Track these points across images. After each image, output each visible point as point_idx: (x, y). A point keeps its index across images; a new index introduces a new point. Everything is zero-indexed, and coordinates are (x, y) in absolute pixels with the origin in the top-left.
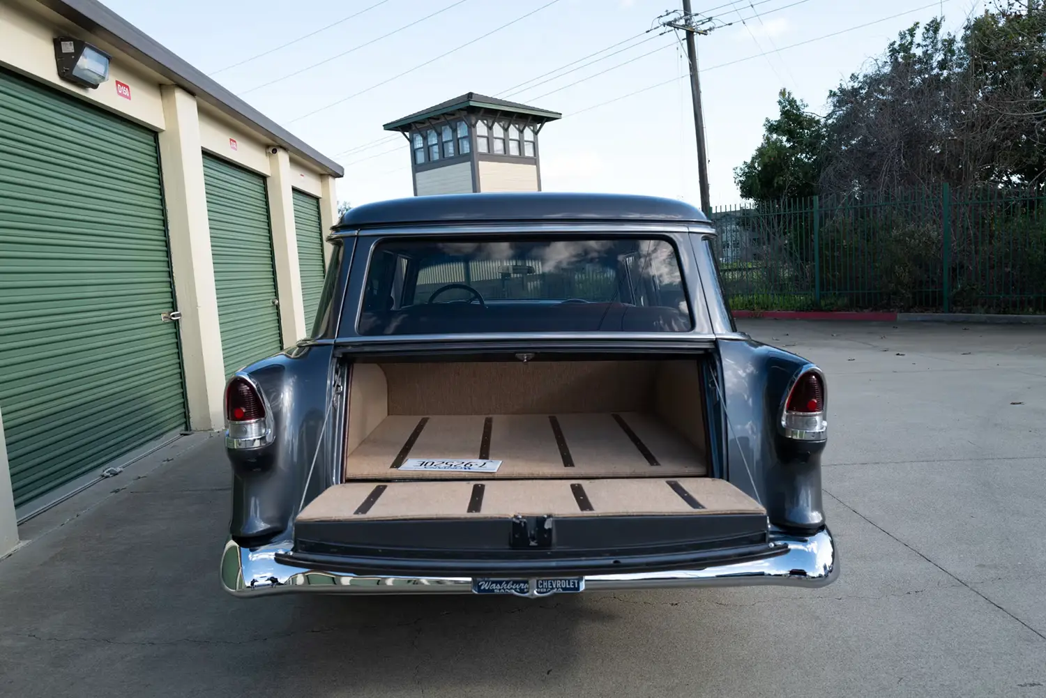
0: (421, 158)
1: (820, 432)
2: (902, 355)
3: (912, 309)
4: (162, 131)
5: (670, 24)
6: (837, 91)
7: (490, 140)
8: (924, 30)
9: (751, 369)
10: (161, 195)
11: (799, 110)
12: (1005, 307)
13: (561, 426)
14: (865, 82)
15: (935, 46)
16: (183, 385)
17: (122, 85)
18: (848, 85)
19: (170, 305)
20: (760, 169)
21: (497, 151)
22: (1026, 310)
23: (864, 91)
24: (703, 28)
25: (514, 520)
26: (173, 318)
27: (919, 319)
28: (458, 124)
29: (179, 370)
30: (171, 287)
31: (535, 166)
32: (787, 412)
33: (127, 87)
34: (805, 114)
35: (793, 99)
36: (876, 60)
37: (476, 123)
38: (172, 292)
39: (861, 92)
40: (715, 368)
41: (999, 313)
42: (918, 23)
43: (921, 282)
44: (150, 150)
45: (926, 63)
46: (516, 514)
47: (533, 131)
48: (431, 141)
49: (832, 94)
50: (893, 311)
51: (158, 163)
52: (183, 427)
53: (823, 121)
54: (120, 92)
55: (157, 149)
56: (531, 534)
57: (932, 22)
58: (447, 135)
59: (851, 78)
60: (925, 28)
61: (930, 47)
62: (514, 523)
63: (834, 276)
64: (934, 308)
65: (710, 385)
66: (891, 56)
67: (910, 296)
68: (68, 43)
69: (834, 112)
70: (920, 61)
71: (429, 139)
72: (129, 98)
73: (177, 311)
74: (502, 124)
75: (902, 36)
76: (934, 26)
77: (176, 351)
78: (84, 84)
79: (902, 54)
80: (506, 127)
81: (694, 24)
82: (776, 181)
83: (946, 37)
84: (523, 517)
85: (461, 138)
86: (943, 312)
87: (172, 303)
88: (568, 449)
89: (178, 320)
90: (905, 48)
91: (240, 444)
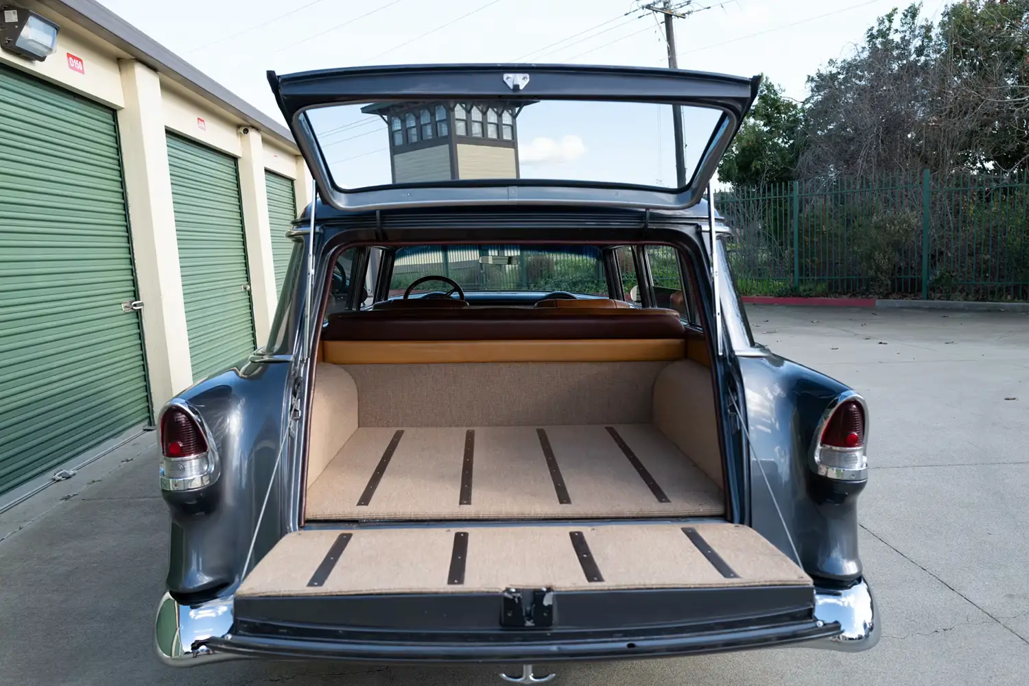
0: (399, 140)
1: (860, 471)
2: (884, 343)
3: (890, 296)
4: (121, 108)
5: (648, 7)
6: (815, 76)
7: (468, 123)
8: (902, 16)
9: (778, 391)
10: (121, 177)
11: (776, 94)
12: (984, 294)
13: (551, 445)
14: (842, 68)
15: (913, 31)
16: (146, 378)
17: (74, 58)
18: (826, 70)
19: (132, 294)
20: (738, 152)
21: (476, 134)
22: (1003, 298)
23: (841, 77)
24: (681, 11)
25: (506, 594)
26: (134, 308)
27: (898, 305)
28: (437, 107)
29: (141, 363)
30: (132, 275)
31: (513, 150)
32: (821, 445)
33: (80, 60)
34: (782, 99)
35: (770, 83)
36: (855, 45)
37: (455, 106)
38: (133, 280)
39: (839, 77)
40: (734, 390)
41: (978, 300)
42: (896, 9)
43: (900, 268)
44: (108, 129)
45: (903, 49)
46: (508, 586)
47: (511, 115)
48: (410, 124)
49: (810, 79)
50: (871, 298)
51: (117, 144)
52: (146, 422)
53: (800, 106)
54: (73, 65)
55: (116, 127)
56: (526, 611)
57: (910, 8)
58: (425, 118)
59: (829, 63)
60: (904, 13)
61: (908, 32)
62: (506, 599)
63: (813, 261)
64: (912, 295)
65: (729, 411)
66: (869, 41)
67: (889, 282)
68: (12, 11)
69: (812, 97)
70: (897, 47)
71: (407, 122)
72: (82, 72)
73: (139, 300)
74: (480, 107)
75: (881, 22)
76: (913, 12)
77: (139, 342)
78: (30, 56)
79: (880, 39)
80: (484, 110)
81: (672, 8)
82: (753, 165)
83: (924, 23)
84: (518, 591)
85: (439, 121)
86: (921, 299)
87: (134, 291)
88: (561, 476)
89: (140, 310)
90: (883, 34)
91: (176, 485)
